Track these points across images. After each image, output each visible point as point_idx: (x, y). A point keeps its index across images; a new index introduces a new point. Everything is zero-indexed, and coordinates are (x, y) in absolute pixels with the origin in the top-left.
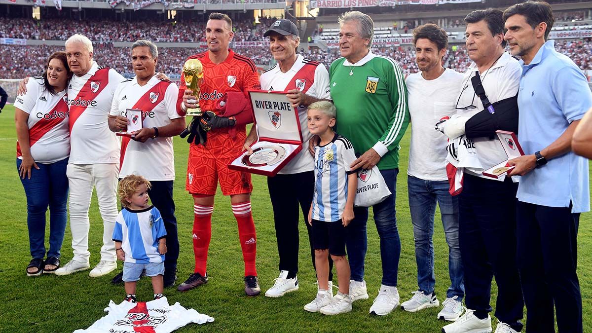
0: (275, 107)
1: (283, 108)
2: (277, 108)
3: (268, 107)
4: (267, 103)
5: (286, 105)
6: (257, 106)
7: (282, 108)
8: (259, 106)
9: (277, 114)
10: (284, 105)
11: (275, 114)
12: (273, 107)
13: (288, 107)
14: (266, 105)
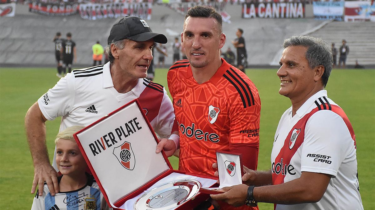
0: (119, 136)
1: (131, 130)
2: (123, 137)
3: (110, 142)
4: (108, 138)
5: (133, 123)
6: (94, 152)
7: (129, 132)
8: (97, 150)
9: (126, 146)
10: (130, 125)
11: (122, 148)
12: (117, 138)
13: (137, 124)
14: (107, 141)
